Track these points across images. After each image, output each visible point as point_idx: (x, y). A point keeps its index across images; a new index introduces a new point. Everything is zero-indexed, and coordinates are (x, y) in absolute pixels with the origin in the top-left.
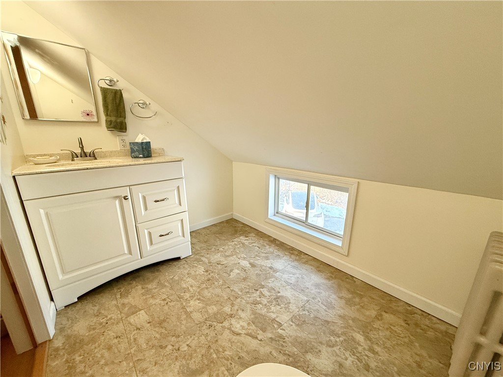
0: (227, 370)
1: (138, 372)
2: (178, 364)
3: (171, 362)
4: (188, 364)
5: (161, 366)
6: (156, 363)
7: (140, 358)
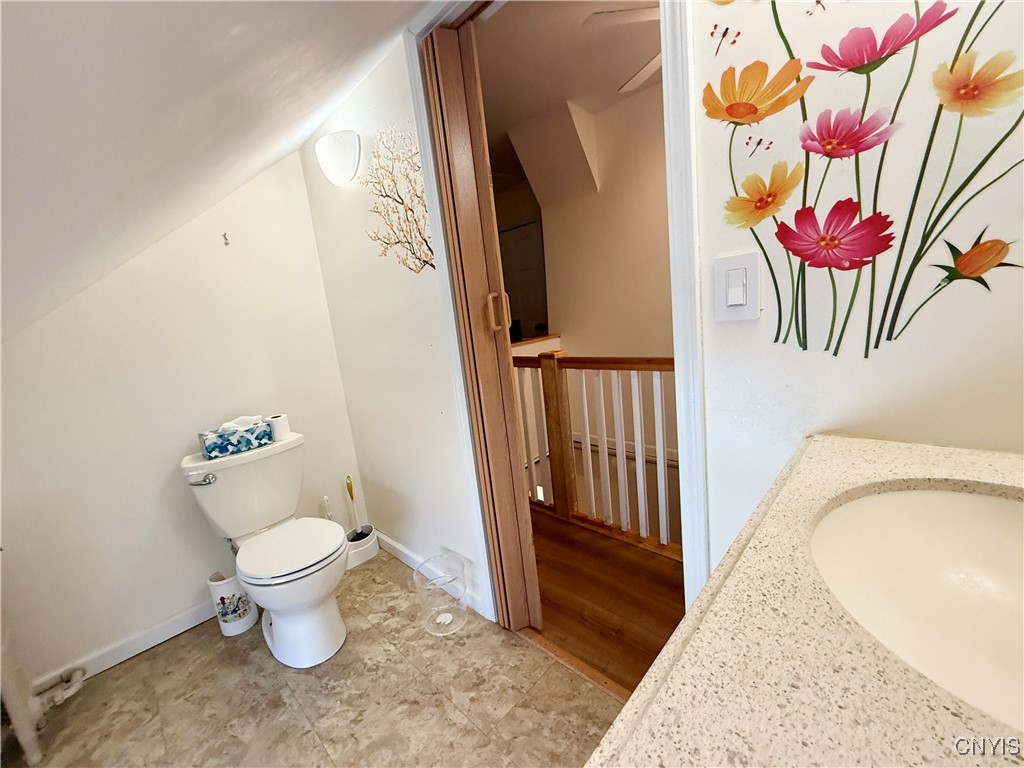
0: (328, 755)
1: (475, 728)
2: (412, 752)
3: (425, 753)
4: (395, 754)
5: (441, 744)
6: (451, 745)
7: (483, 750)
